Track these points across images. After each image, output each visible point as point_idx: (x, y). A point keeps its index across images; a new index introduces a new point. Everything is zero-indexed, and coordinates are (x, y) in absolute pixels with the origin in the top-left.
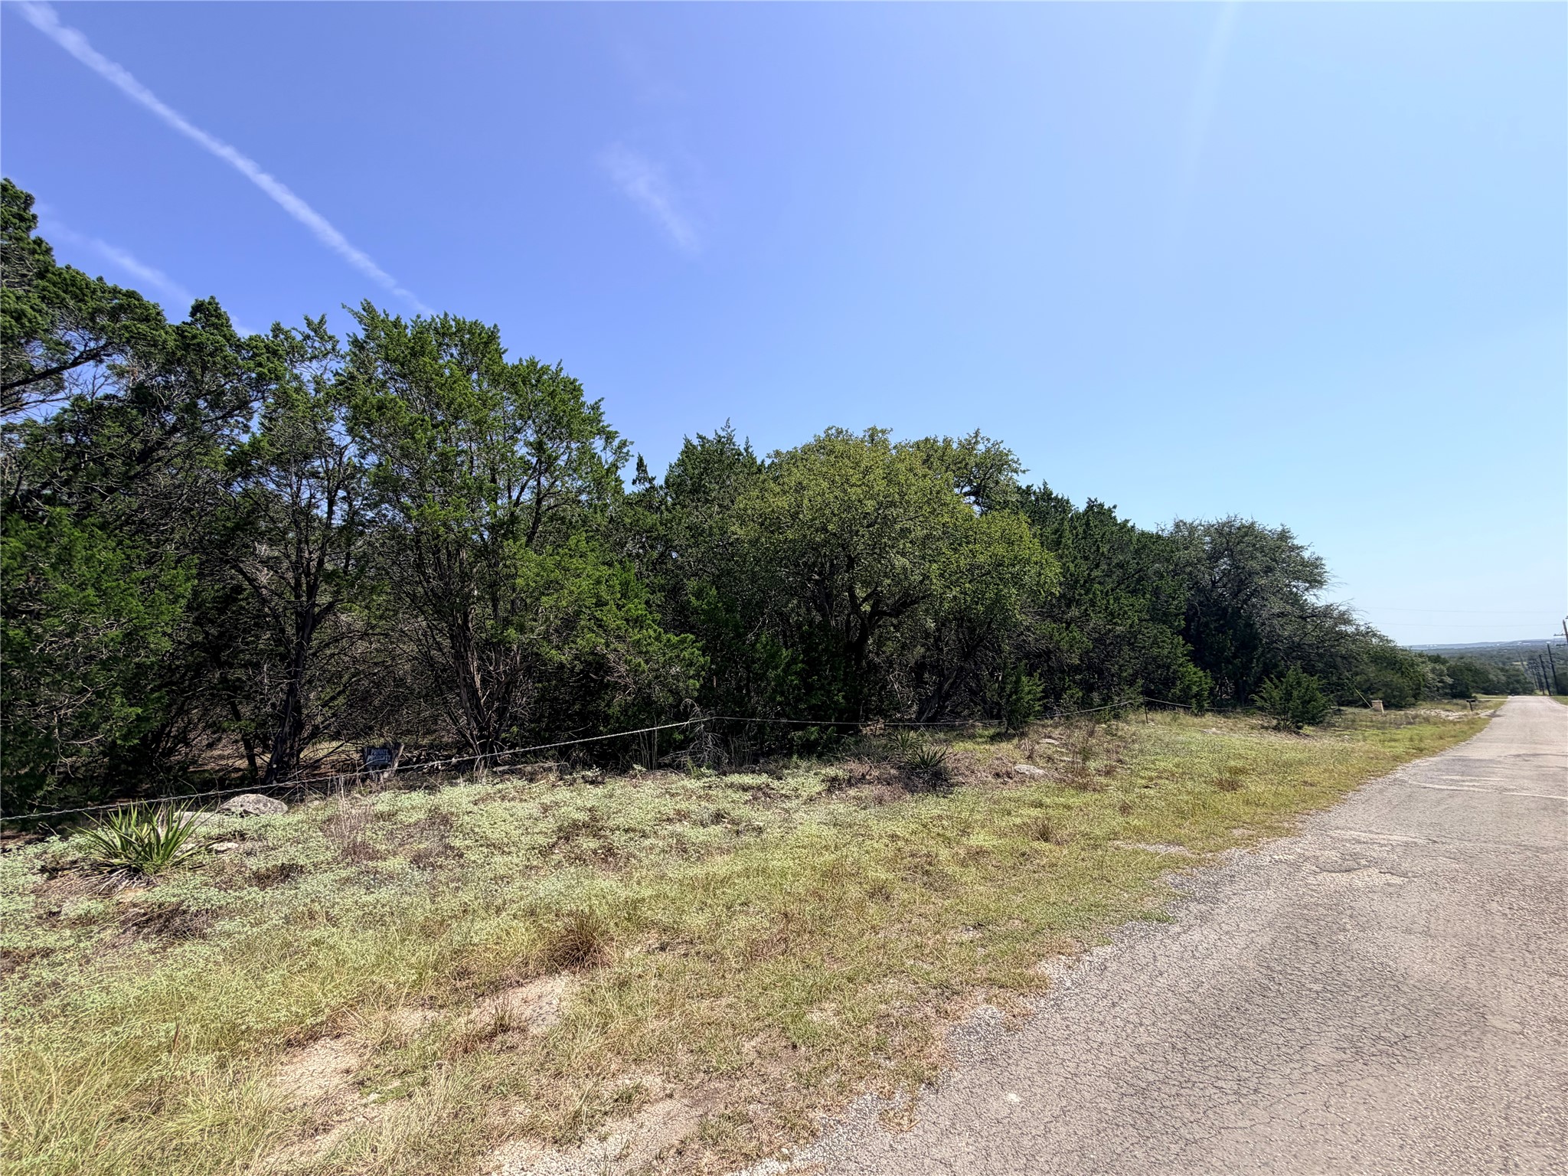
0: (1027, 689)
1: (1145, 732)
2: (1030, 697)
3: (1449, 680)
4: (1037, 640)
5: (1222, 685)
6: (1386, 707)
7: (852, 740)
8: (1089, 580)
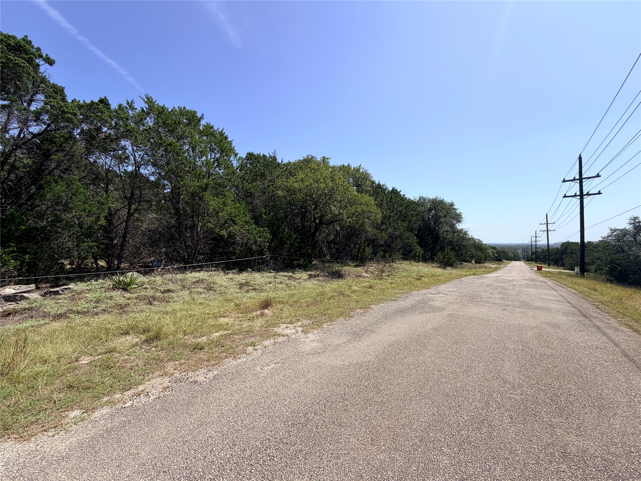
0: (367, 251)
1: (400, 266)
2: (368, 254)
3: (496, 255)
4: (371, 236)
5: (427, 253)
6: (476, 263)
7: (311, 265)
8: (390, 216)
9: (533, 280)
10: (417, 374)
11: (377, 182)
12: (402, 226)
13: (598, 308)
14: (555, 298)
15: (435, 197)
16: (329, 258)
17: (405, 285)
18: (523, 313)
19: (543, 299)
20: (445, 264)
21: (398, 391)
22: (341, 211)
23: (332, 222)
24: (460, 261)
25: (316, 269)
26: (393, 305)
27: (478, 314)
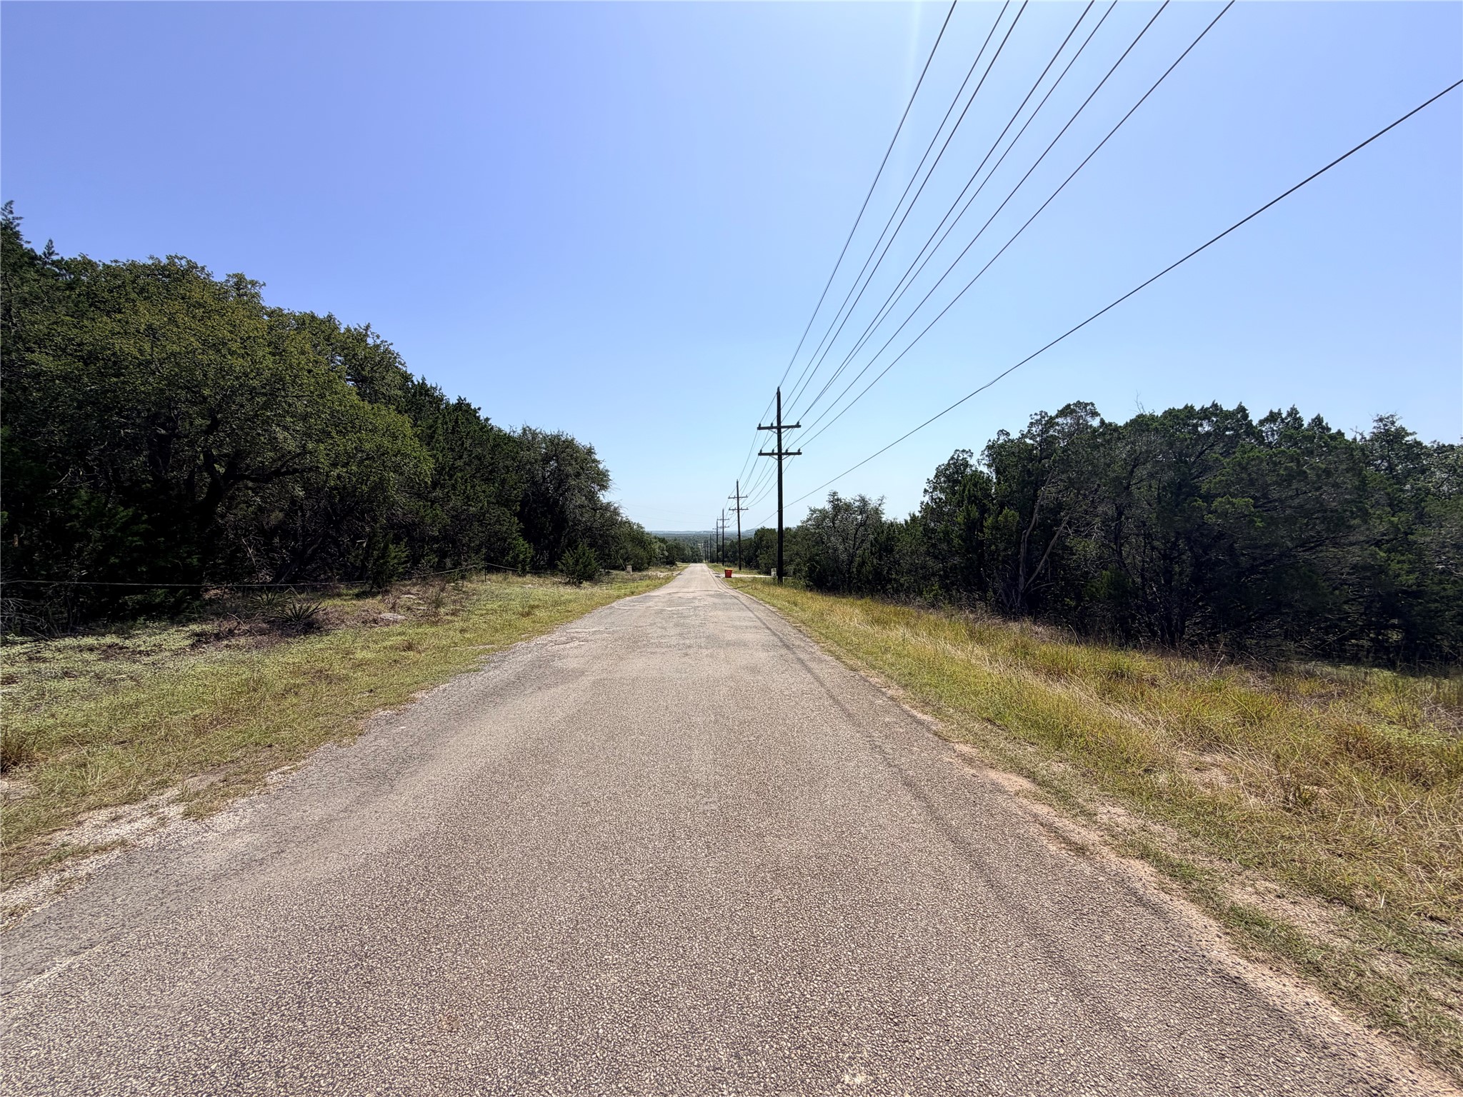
0: (393, 555)
1: (481, 587)
2: (396, 561)
3: (666, 554)
4: (404, 514)
5: (542, 554)
6: (633, 570)
7: (198, 603)
8: (453, 468)
9: (720, 596)
10: (541, 825)
11: (417, 379)
12: (484, 492)
13: (800, 631)
14: (751, 624)
15: (556, 433)
16: (269, 579)
17: (497, 631)
18: (711, 656)
19: (736, 627)
20: (578, 576)
21: (504, 879)
22: (310, 446)
23: (277, 473)
24: (605, 568)
25: (222, 614)
26: (473, 683)
27: (646, 672)
